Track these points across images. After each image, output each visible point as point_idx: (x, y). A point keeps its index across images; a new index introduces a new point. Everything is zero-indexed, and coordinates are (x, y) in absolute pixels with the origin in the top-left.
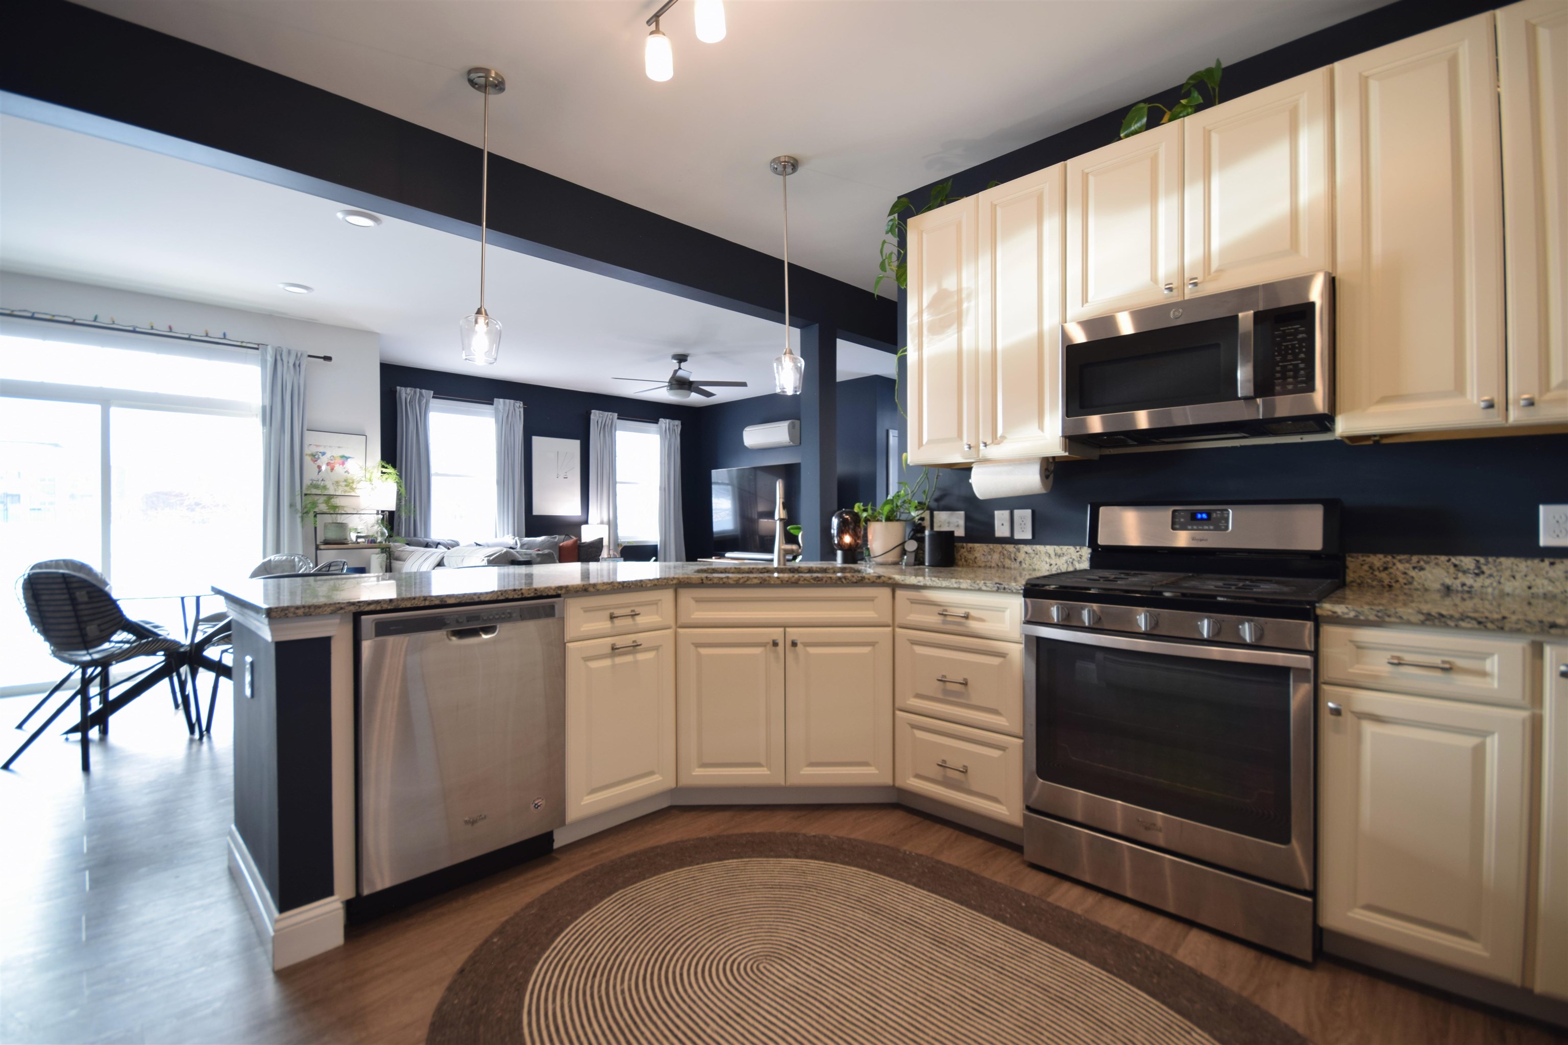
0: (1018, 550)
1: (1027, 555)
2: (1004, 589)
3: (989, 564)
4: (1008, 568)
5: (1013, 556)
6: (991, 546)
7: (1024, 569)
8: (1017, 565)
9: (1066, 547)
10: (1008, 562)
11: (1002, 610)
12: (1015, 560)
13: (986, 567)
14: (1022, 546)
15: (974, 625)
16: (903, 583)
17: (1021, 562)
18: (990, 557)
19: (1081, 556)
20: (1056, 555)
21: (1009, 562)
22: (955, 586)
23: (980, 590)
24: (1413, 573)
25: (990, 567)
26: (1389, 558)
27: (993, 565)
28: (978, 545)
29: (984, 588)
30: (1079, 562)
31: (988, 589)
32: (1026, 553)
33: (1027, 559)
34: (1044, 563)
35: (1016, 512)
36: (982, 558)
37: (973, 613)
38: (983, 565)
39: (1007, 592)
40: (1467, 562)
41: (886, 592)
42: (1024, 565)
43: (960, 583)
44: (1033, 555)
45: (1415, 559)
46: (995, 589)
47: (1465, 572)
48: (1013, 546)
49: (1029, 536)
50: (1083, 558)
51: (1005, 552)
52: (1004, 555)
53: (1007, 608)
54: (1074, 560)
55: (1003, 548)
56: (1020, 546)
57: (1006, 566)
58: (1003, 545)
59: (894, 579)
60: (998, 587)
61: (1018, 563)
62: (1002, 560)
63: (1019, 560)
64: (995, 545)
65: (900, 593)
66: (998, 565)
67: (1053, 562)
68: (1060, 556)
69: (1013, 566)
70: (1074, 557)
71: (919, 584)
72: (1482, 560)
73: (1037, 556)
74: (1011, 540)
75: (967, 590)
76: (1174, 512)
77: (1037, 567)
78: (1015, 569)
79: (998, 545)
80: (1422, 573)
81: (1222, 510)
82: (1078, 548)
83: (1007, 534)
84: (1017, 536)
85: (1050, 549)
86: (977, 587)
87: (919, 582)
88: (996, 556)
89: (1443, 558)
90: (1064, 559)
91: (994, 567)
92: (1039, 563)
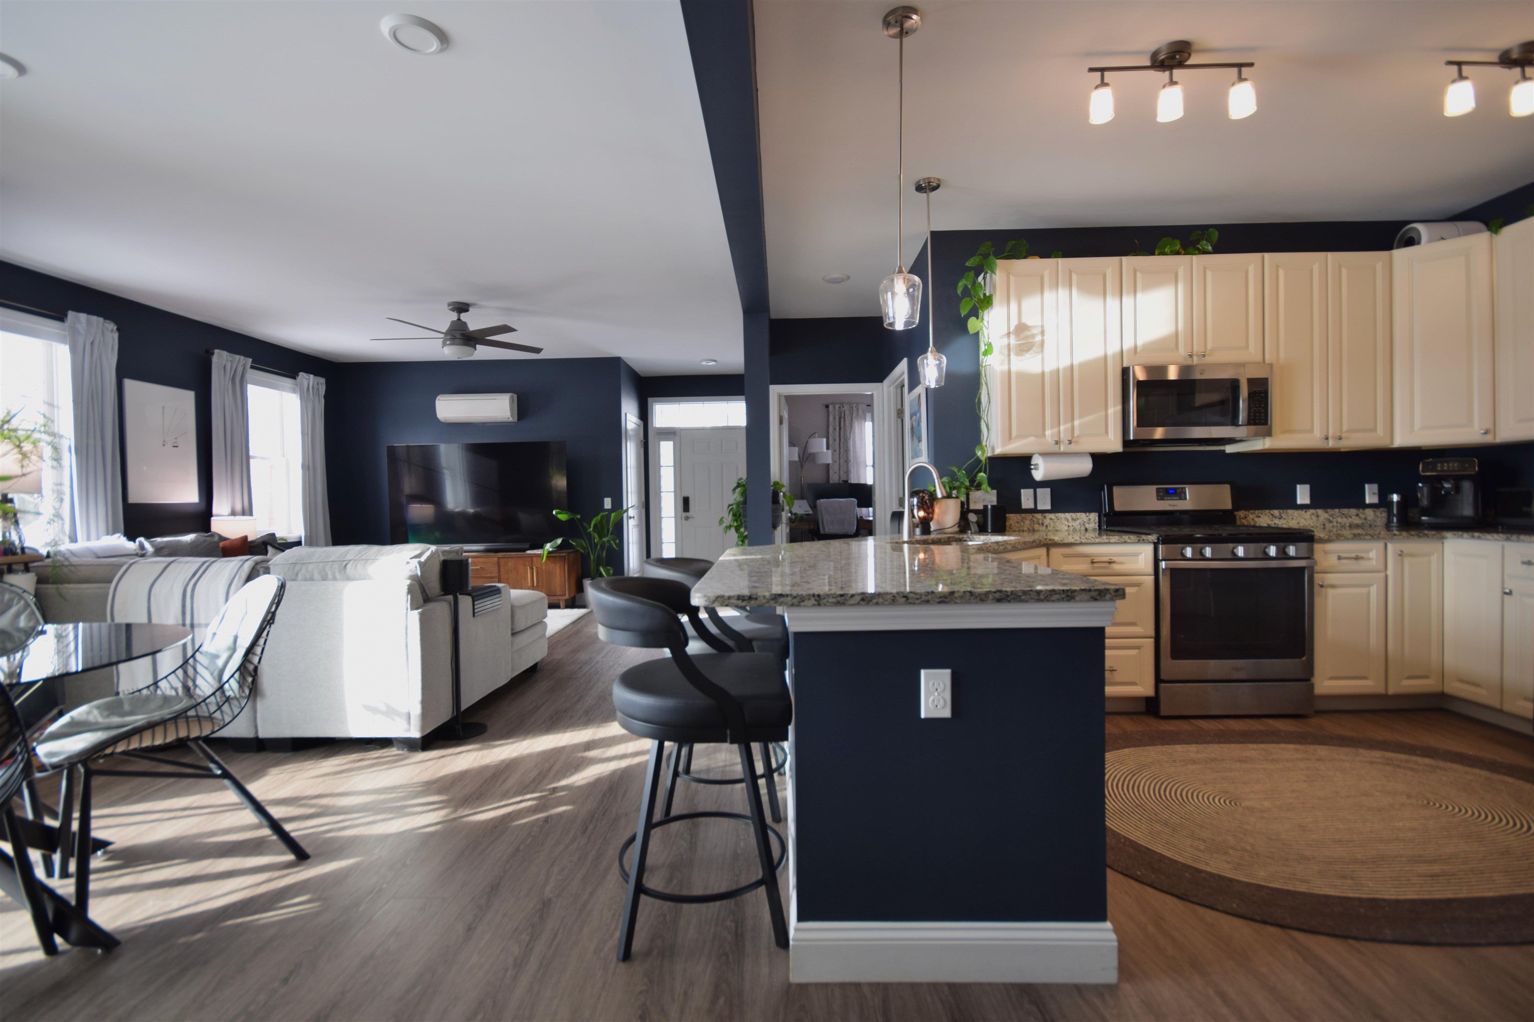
0: (1045, 517)
1: (1052, 521)
2: (1144, 540)
3: (1022, 529)
4: (1037, 531)
5: (1040, 521)
6: (1023, 515)
7: (1049, 531)
8: (1044, 528)
9: (1080, 514)
10: (1036, 527)
11: (1136, 555)
12: (1043, 524)
13: (1019, 531)
14: (1048, 514)
15: (1116, 567)
16: (1061, 542)
17: (1047, 526)
18: (1022, 524)
19: (1089, 520)
20: (1072, 519)
21: (1038, 526)
22: (1106, 541)
23: (1125, 542)
24: (1256, 519)
25: (1023, 531)
26: (1247, 512)
27: (1025, 529)
28: (1013, 515)
29: (1129, 541)
30: (1088, 523)
31: (1132, 541)
32: (1051, 519)
33: (1052, 523)
34: (1064, 526)
35: (1038, 490)
36: (1017, 525)
37: (1114, 559)
38: (1017, 529)
39: (1146, 543)
40: (1276, 512)
41: (1043, 551)
42: (1049, 528)
43: (1110, 539)
44: (1056, 520)
45: (1257, 512)
46: (1136, 541)
47: (1275, 517)
48: (1040, 514)
49: (1049, 507)
50: (1091, 521)
51: (1035, 519)
52: (1033, 521)
53: (1141, 553)
54: (1085, 522)
55: (1033, 516)
56: (1046, 514)
57: (1036, 529)
58: (1033, 514)
59: (1054, 540)
60: (1139, 540)
61: (1045, 527)
62: (1033, 525)
63: (1045, 525)
64: (1026, 515)
65: (1054, 551)
66: (1029, 529)
67: (1070, 524)
68: (1075, 520)
69: (1040, 529)
70: (1085, 520)
71: (1076, 542)
72: (1281, 511)
73: (1059, 521)
74: (1035, 511)
75: (1116, 543)
76: (1157, 489)
77: (1058, 529)
78: (1042, 531)
79: (1030, 515)
80: (1260, 519)
81: (1182, 488)
82: (1088, 514)
83: (1032, 506)
84: (1039, 508)
85: (1068, 515)
86: (1122, 540)
87: (1076, 541)
88: (1027, 522)
89: (1267, 511)
90: (1078, 522)
91: (1026, 531)
92: (1060, 526)
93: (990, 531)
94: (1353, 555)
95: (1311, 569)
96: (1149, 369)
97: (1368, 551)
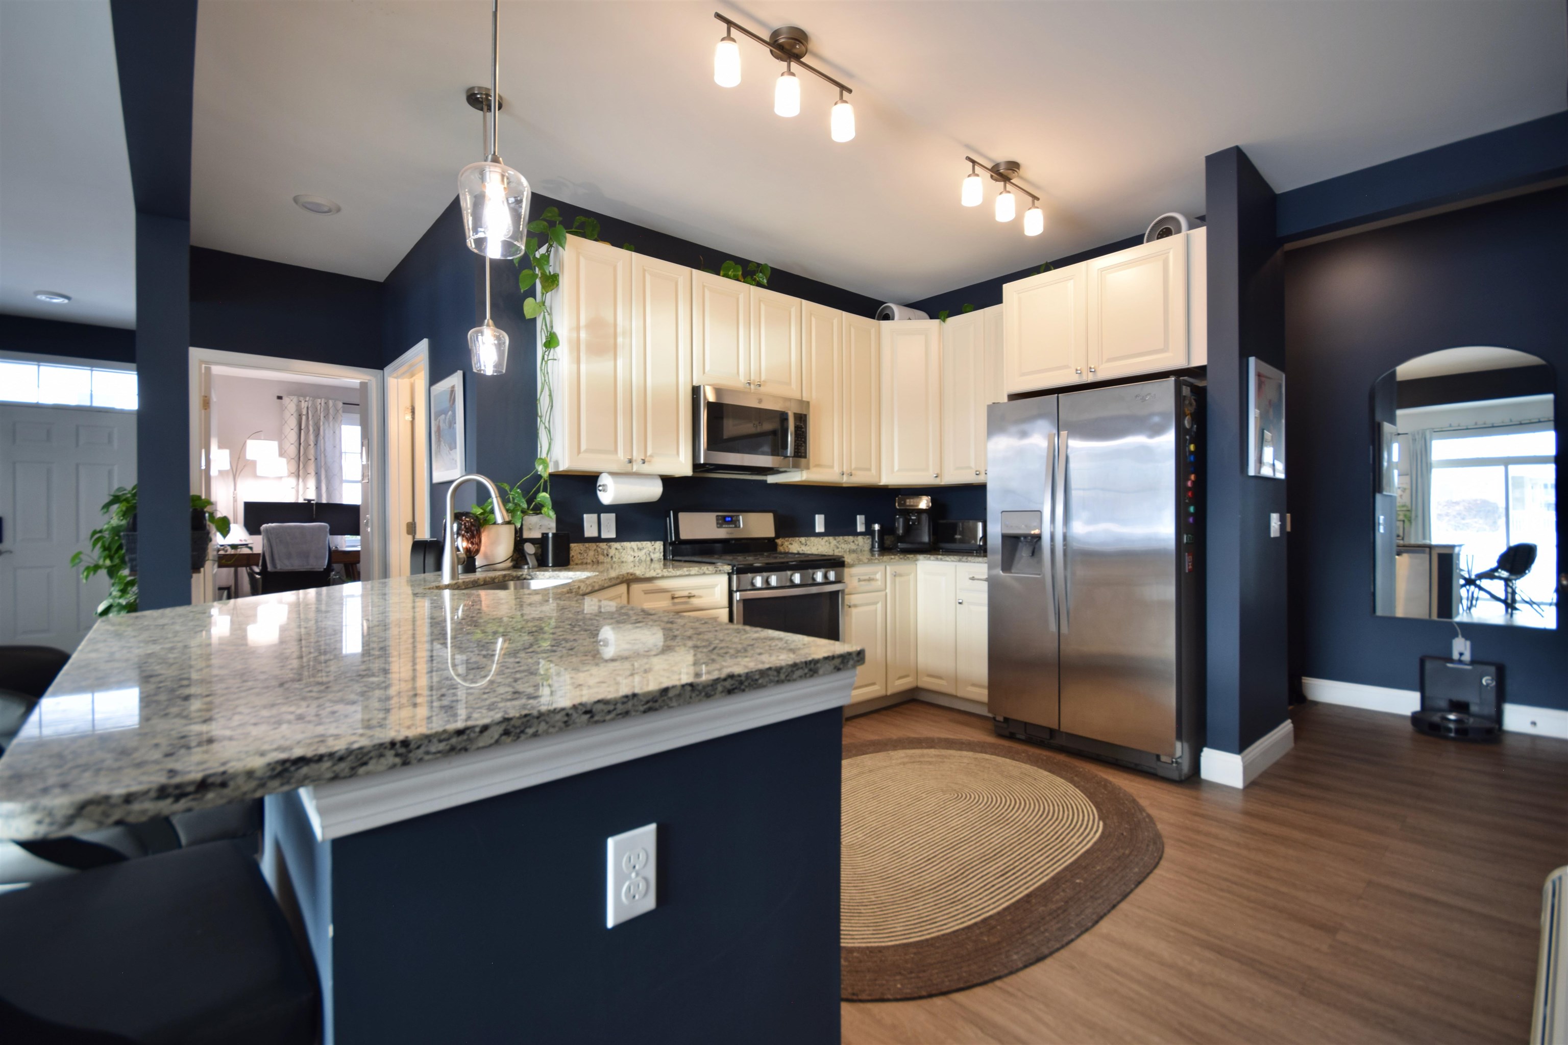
0: (610, 547)
1: (617, 551)
2: (720, 571)
3: (585, 561)
4: (602, 563)
5: (605, 552)
6: (587, 545)
7: (614, 562)
8: (609, 559)
9: (645, 542)
10: (601, 558)
11: (713, 587)
12: (608, 555)
13: (582, 564)
14: (613, 543)
15: (695, 602)
16: (643, 577)
17: (612, 557)
18: (585, 555)
19: (655, 549)
20: (638, 549)
21: (603, 557)
22: (687, 573)
23: (704, 574)
24: (790, 546)
25: (586, 563)
26: (783, 540)
27: (589, 561)
28: (575, 544)
29: (707, 572)
30: (654, 553)
31: (710, 572)
32: (616, 549)
33: (617, 553)
34: (629, 556)
35: (602, 515)
36: (579, 556)
37: (694, 592)
38: (580, 562)
39: (722, 573)
40: (803, 539)
41: (623, 588)
42: (614, 559)
43: (690, 571)
44: (621, 550)
45: (790, 539)
46: (714, 572)
47: (803, 544)
48: (605, 544)
49: (613, 535)
50: (657, 550)
51: (599, 550)
52: (598, 552)
53: (717, 585)
54: (650, 552)
55: (597, 546)
56: (611, 543)
57: (600, 561)
58: (598, 544)
59: (635, 574)
60: (716, 571)
61: (610, 558)
62: (597, 557)
63: (610, 556)
64: (590, 544)
65: (636, 588)
66: (593, 561)
67: (636, 555)
68: (641, 550)
69: (605, 561)
70: (650, 550)
71: (658, 576)
72: (806, 538)
73: (625, 551)
74: (598, 540)
75: (695, 575)
76: (717, 516)
77: (624, 560)
78: (607, 563)
79: (593, 544)
80: (793, 546)
81: (737, 516)
82: (653, 542)
83: (595, 534)
84: (604, 536)
85: (634, 544)
86: (702, 572)
87: (658, 574)
88: (591, 553)
89: (797, 538)
90: (644, 551)
91: (589, 563)
92: (626, 556)
93: (550, 565)
94: (867, 577)
95: (843, 591)
96: (718, 391)
97: (876, 573)
